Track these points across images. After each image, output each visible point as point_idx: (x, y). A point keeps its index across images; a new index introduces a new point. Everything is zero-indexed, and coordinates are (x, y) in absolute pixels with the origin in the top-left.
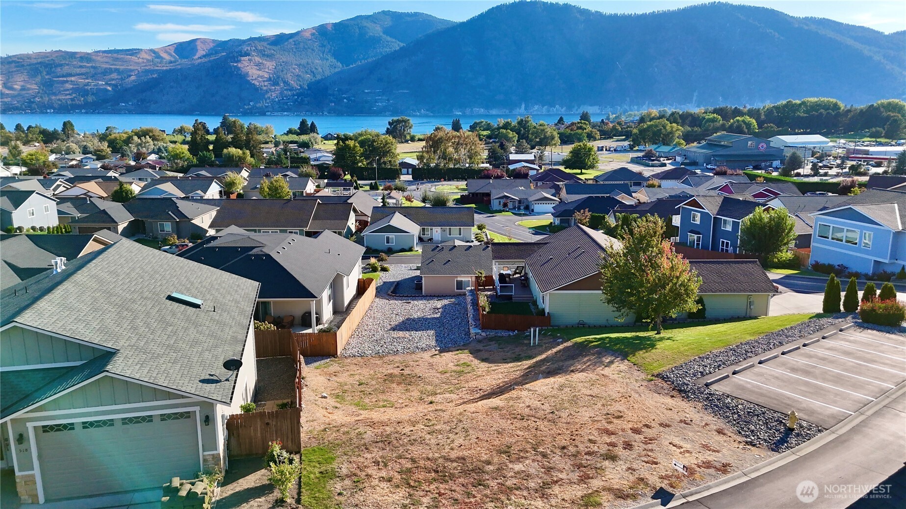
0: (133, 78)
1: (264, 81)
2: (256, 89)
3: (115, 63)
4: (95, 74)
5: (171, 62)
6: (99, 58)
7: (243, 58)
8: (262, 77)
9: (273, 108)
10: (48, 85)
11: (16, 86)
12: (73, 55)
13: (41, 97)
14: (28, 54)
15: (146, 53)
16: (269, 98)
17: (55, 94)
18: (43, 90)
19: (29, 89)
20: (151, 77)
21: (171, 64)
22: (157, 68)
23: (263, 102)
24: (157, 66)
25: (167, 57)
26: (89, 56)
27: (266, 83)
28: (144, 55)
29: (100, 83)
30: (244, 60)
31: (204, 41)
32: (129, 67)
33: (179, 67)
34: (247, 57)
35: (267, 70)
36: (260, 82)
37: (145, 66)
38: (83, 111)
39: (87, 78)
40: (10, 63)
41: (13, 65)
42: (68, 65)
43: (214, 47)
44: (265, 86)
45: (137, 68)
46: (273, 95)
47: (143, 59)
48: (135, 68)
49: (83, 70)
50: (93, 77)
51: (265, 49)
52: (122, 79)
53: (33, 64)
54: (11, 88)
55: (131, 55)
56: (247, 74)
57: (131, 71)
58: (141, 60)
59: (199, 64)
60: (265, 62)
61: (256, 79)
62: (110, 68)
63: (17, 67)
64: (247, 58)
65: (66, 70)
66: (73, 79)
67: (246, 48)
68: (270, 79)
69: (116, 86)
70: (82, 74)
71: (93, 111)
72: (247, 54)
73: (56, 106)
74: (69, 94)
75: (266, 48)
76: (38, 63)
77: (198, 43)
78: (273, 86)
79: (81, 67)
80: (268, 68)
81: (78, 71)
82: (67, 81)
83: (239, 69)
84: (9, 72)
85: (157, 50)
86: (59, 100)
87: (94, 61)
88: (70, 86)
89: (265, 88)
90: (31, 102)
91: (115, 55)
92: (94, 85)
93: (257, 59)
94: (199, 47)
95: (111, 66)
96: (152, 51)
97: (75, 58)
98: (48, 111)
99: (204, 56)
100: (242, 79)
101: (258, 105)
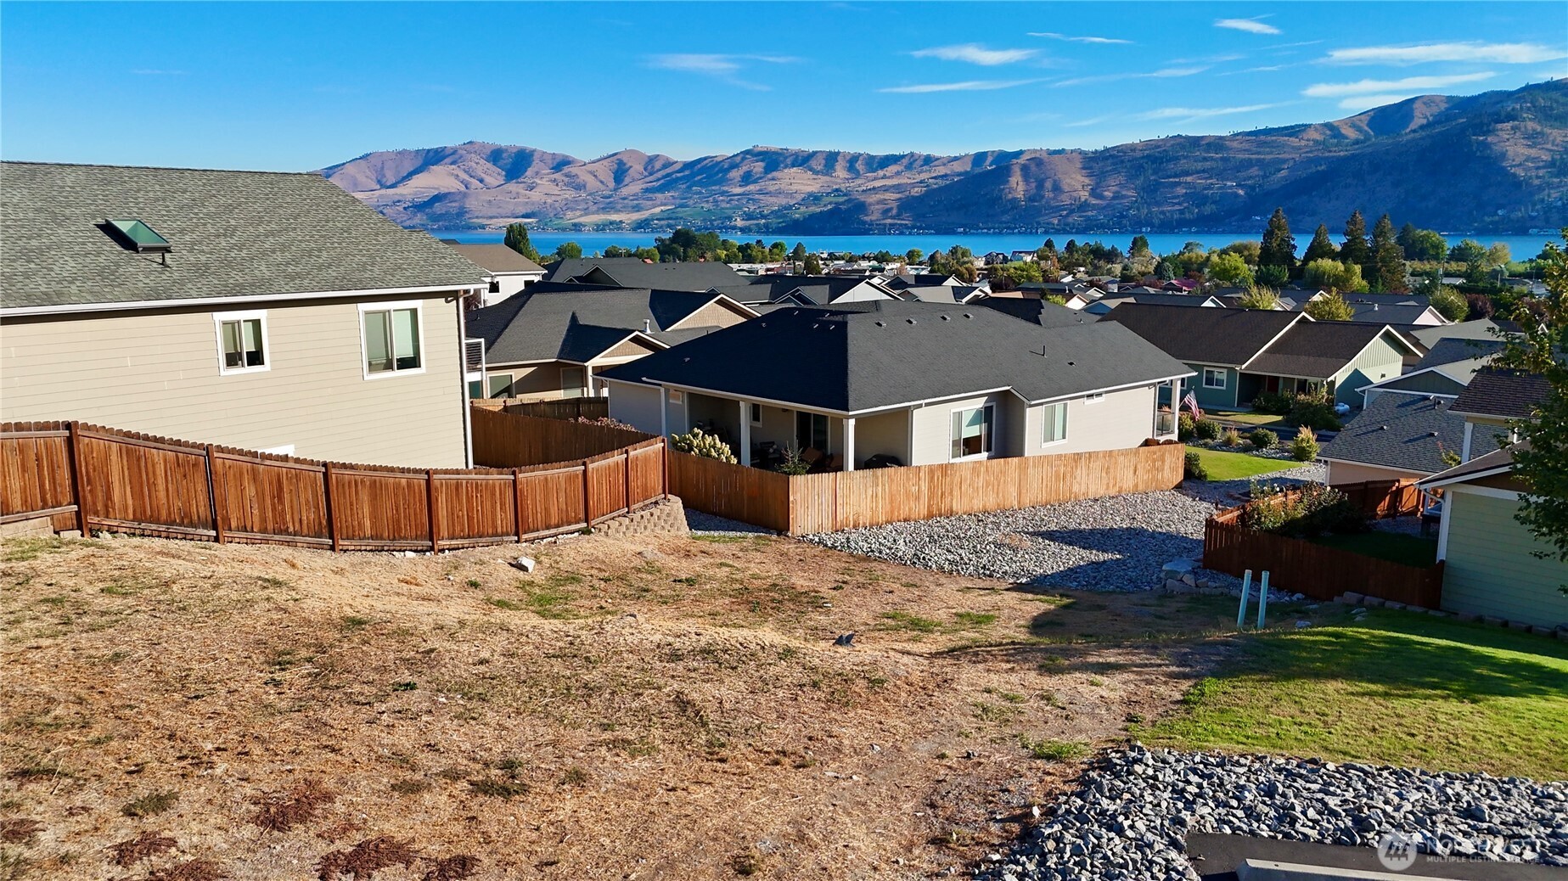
0: (1283, 173)
1: (1538, 168)
2: (1517, 184)
3: (1259, 150)
4: (1225, 170)
5: (1357, 142)
6: (1235, 144)
7: (1499, 126)
8: (1534, 159)
9: (1547, 220)
10: (1150, 191)
11: (1106, 193)
12: (1195, 142)
13: (1138, 209)
14: (1133, 144)
15: (1316, 130)
16: (1542, 201)
17: (1158, 204)
18: (1142, 198)
19: (1124, 197)
20: (1314, 170)
21: (1357, 147)
22: (1327, 154)
23: (1526, 210)
24: (1330, 151)
25: (1352, 134)
26: (1220, 142)
27: (1541, 173)
28: (1313, 135)
29: (1229, 184)
30: (1501, 130)
31: (1428, 101)
32: (1280, 156)
33: (1370, 150)
34: (1511, 123)
35: (1549, 146)
36: (1527, 169)
37: (1311, 152)
38: (1193, 229)
39: (1210, 178)
40: (1106, 158)
41: (1109, 161)
42: (1185, 157)
43: (1447, 109)
44: (1538, 177)
45: (1294, 156)
46: (1554, 196)
47: (1308, 140)
48: (1291, 156)
49: (1208, 164)
50: (1221, 174)
51: (1555, 105)
52: (1265, 177)
53: (1136, 159)
54: (1101, 197)
55: (1290, 135)
56: (1503, 155)
57: (1285, 161)
58: (1303, 143)
59: (1408, 141)
60: (1547, 130)
61: (1520, 165)
62: (1250, 159)
63: (1113, 164)
64: (1508, 125)
65: (1183, 164)
66: (1189, 179)
67: (1510, 106)
68: (1552, 164)
69: (1253, 188)
70: (1204, 171)
71: (1209, 230)
72: (1511, 117)
73: (1156, 221)
74: (1179, 204)
75: (1557, 102)
76: (1143, 157)
77: (1417, 105)
78: (1557, 176)
79: (1205, 159)
80: (1553, 141)
81: (1199, 166)
82: (1178, 184)
83: (1486, 145)
84: (1103, 173)
85: (1335, 124)
86: (1163, 213)
87: (1229, 149)
88: (1181, 191)
89: (1537, 182)
90: (1122, 216)
91: (1262, 138)
92: (1219, 188)
93: (1531, 125)
94: (1417, 113)
95: (1254, 156)
96: (1328, 126)
97: (1199, 146)
98: (1144, 230)
99: (1422, 127)
100: (1492, 165)
101: (1513, 216)
